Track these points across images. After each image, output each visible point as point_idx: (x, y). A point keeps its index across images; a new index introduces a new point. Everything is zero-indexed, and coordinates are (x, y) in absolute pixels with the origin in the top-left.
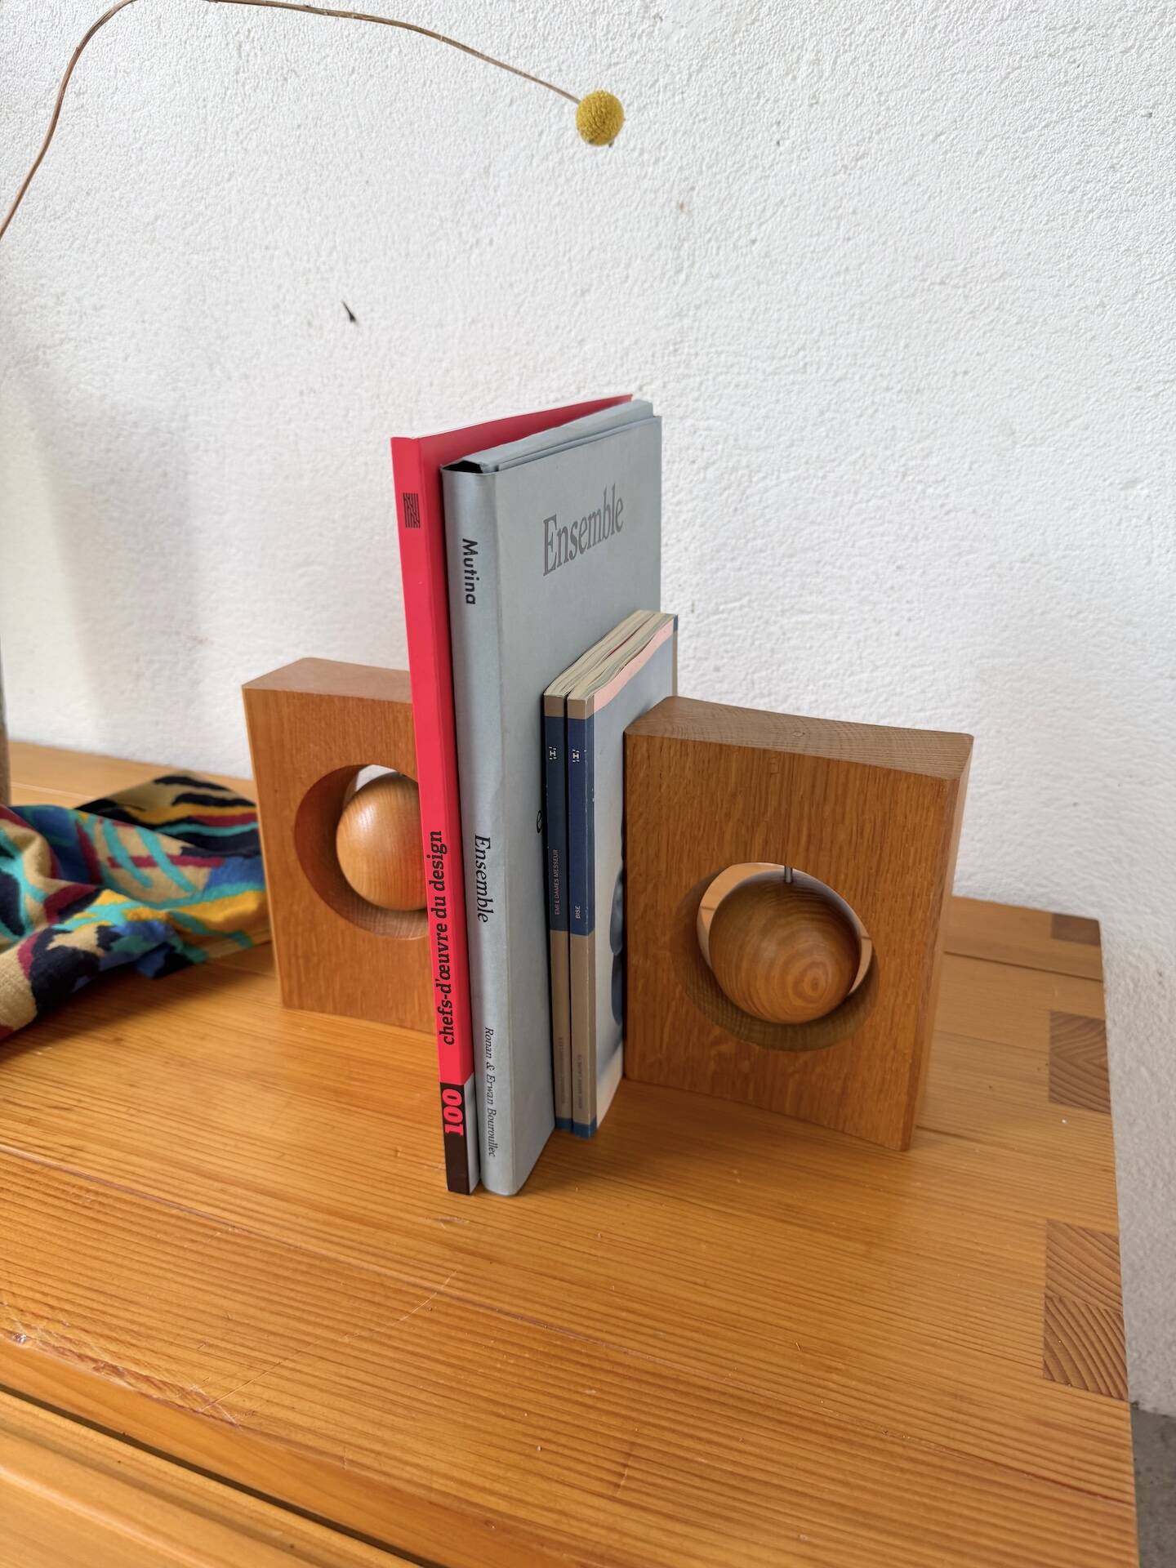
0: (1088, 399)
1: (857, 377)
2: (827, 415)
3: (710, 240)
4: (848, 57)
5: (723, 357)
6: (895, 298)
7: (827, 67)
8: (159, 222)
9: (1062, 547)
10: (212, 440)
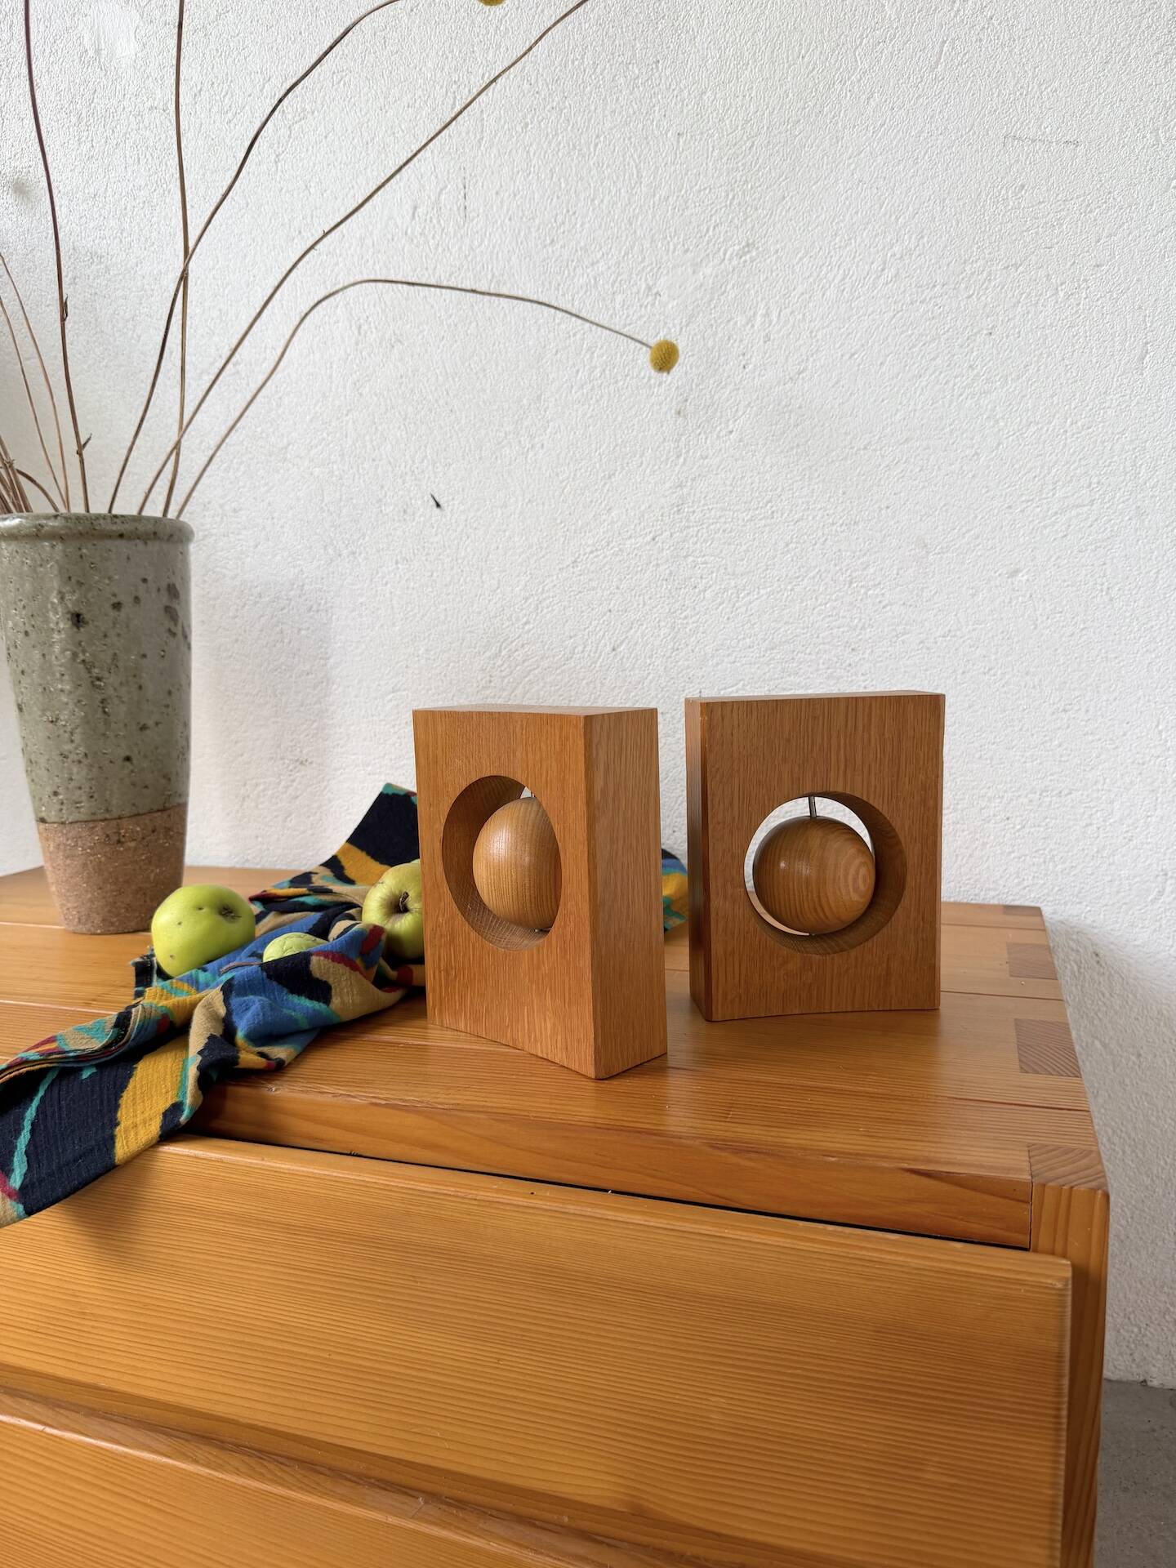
0: (976, 517)
1: (810, 518)
2: (792, 546)
3: (700, 434)
4: (788, 311)
5: (713, 512)
6: (833, 461)
7: (774, 318)
8: (291, 447)
9: (971, 623)
10: (323, 602)
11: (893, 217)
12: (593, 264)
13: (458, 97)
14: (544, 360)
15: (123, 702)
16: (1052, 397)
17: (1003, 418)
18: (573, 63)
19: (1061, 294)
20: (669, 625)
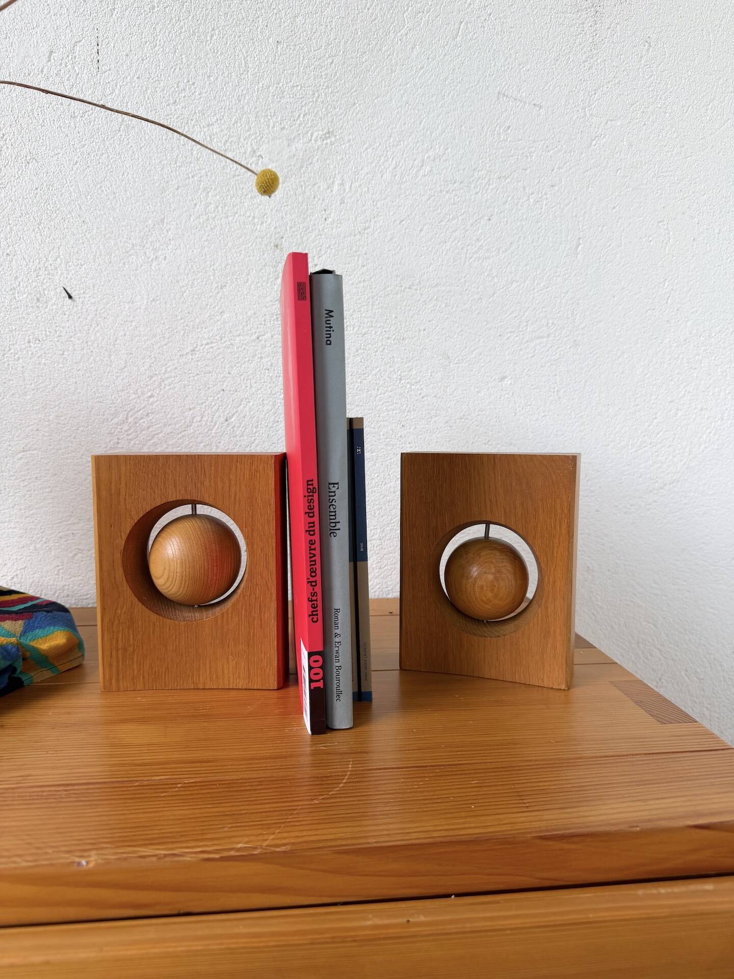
0: (480, 340)
1: (373, 332)
2: (360, 351)
4: (357, 184)
6: (388, 294)
7: (348, 187)
9: (477, 410)
11: (429, 132)
14: (167, 192)
16: (526, 265)
17: (497, 276)
19: (532, 200)
20: (271, 403)
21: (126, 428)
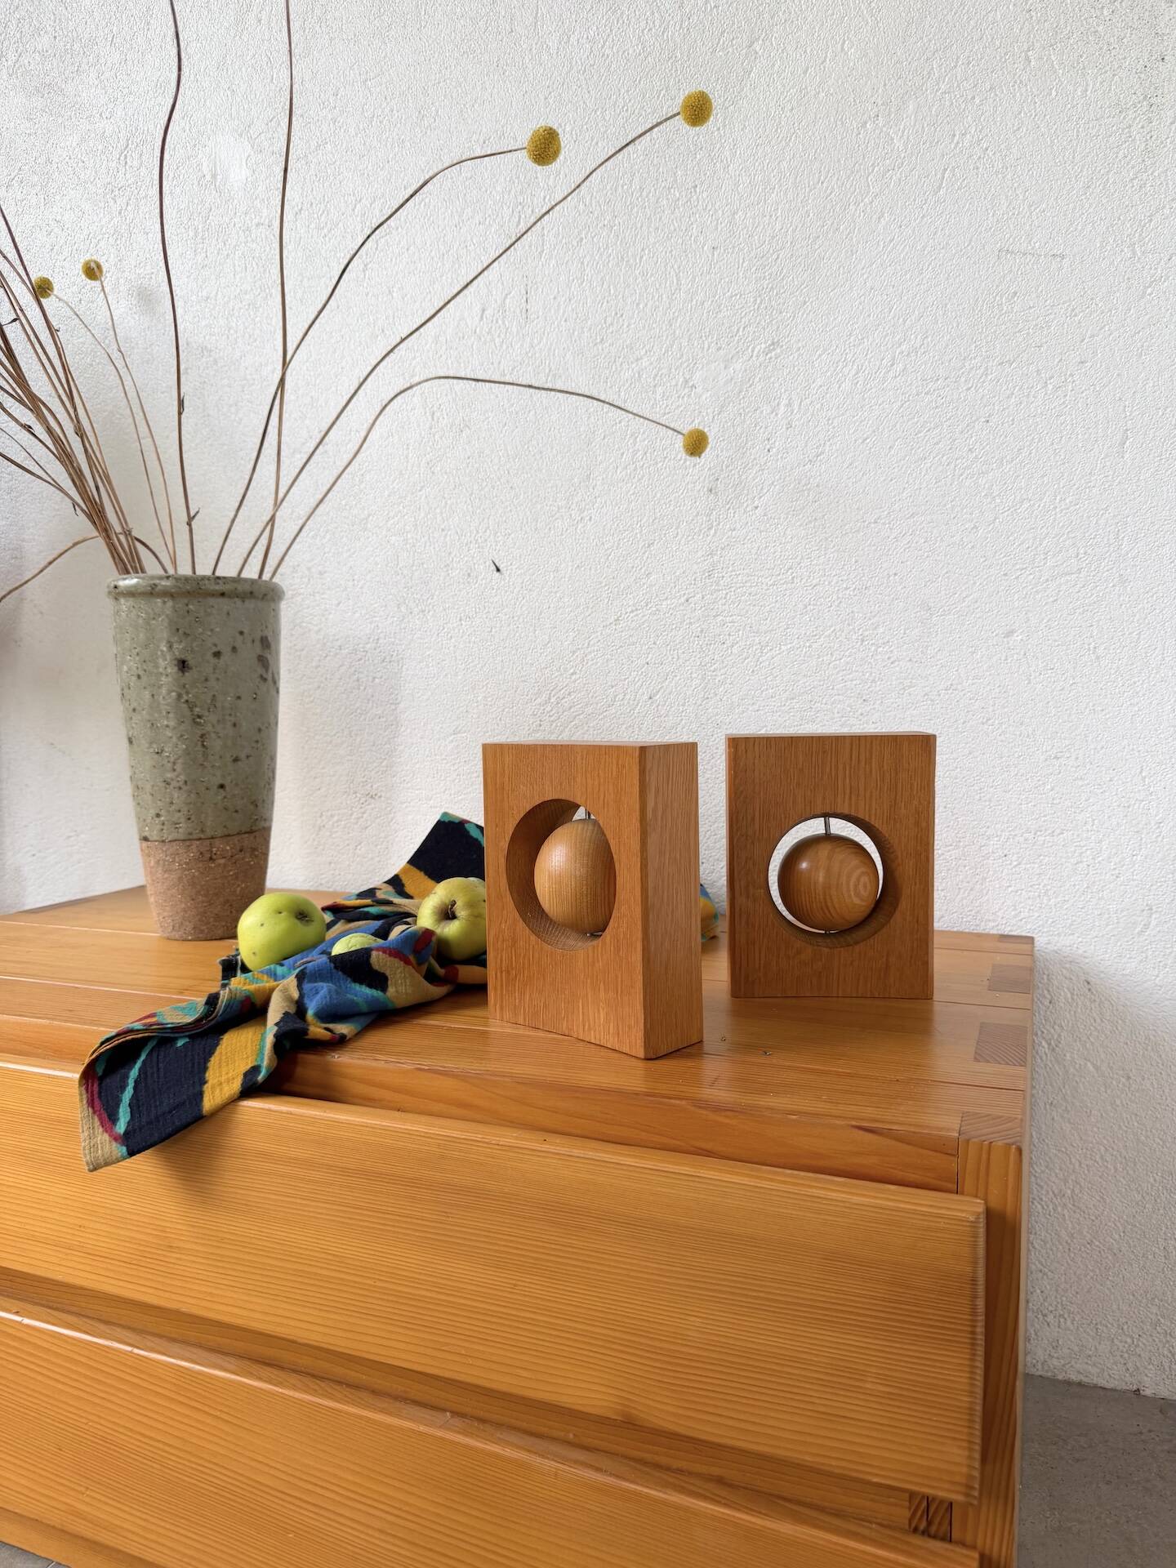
0: (975, 583)
1: (827, 583)
2: (810, 607)
3: (729, 509)
4: (808, 401)
5: (740, 578)
6: (846, 533)
7: (796, 407)
8: (371, 518)
9: (970, 678)
10: (395, 654)
11: (901, 320)
12: (637, 360)
13: (523, 216)
14: (594, 444)
15: (219, 737)
16: (1043, 476)
17: (999, 495)
18: (623, 187)
19: (1050, 387)
20: (700, 677)
21: (549, 708)
